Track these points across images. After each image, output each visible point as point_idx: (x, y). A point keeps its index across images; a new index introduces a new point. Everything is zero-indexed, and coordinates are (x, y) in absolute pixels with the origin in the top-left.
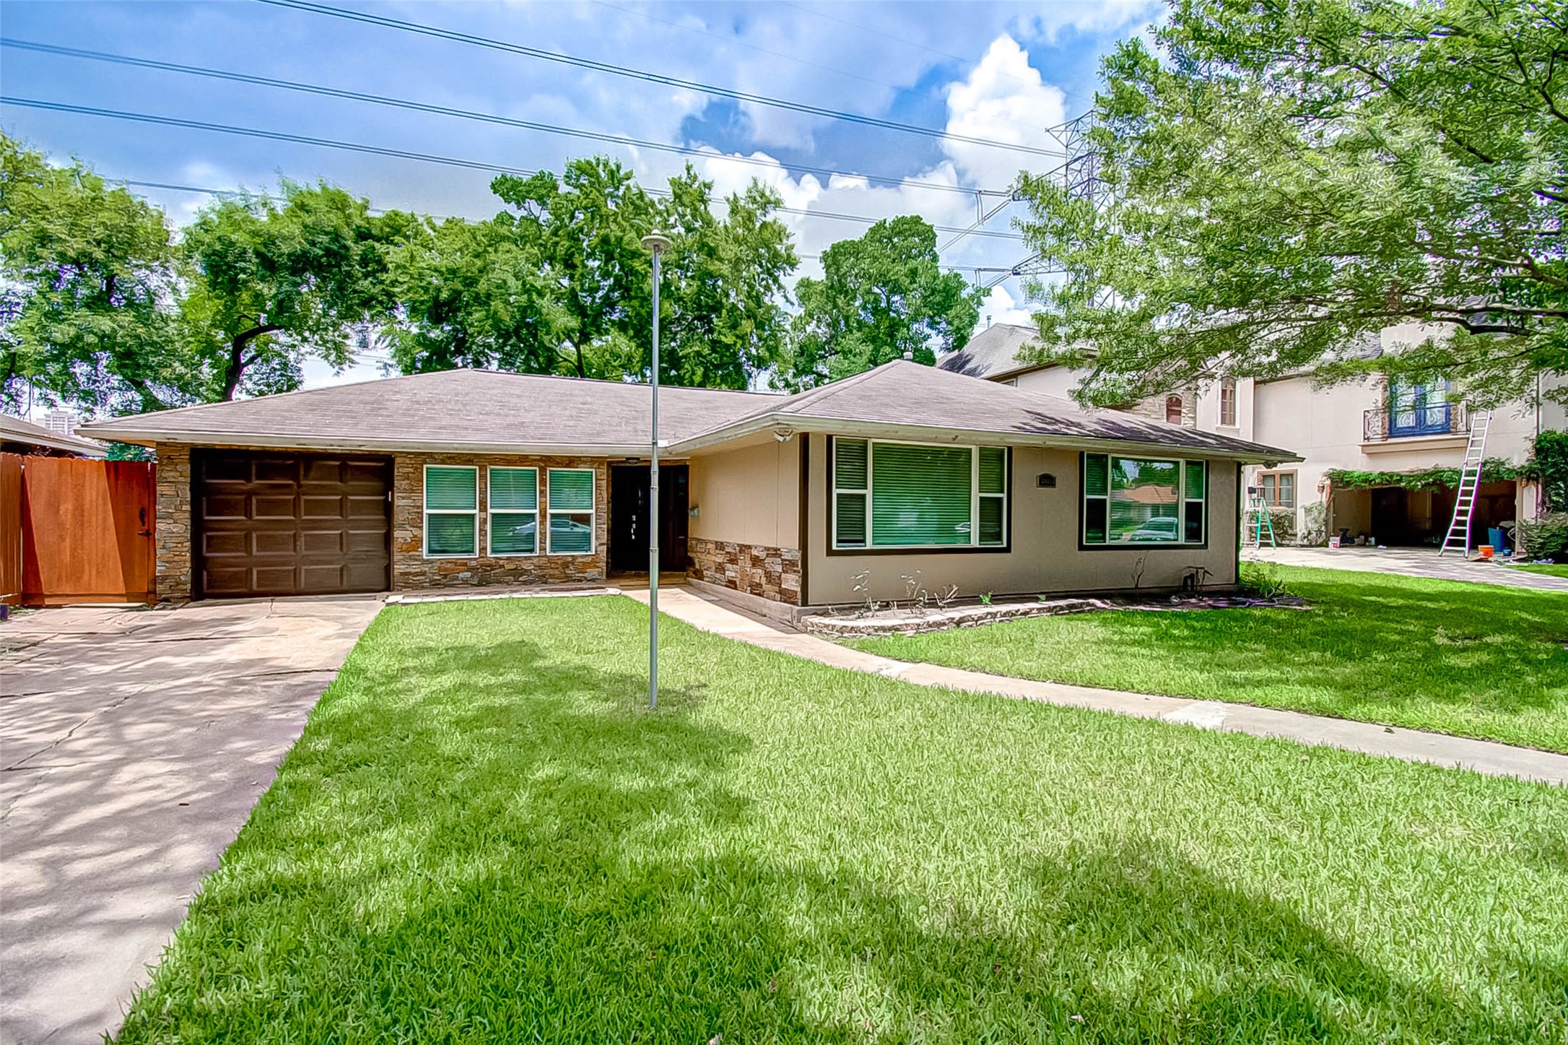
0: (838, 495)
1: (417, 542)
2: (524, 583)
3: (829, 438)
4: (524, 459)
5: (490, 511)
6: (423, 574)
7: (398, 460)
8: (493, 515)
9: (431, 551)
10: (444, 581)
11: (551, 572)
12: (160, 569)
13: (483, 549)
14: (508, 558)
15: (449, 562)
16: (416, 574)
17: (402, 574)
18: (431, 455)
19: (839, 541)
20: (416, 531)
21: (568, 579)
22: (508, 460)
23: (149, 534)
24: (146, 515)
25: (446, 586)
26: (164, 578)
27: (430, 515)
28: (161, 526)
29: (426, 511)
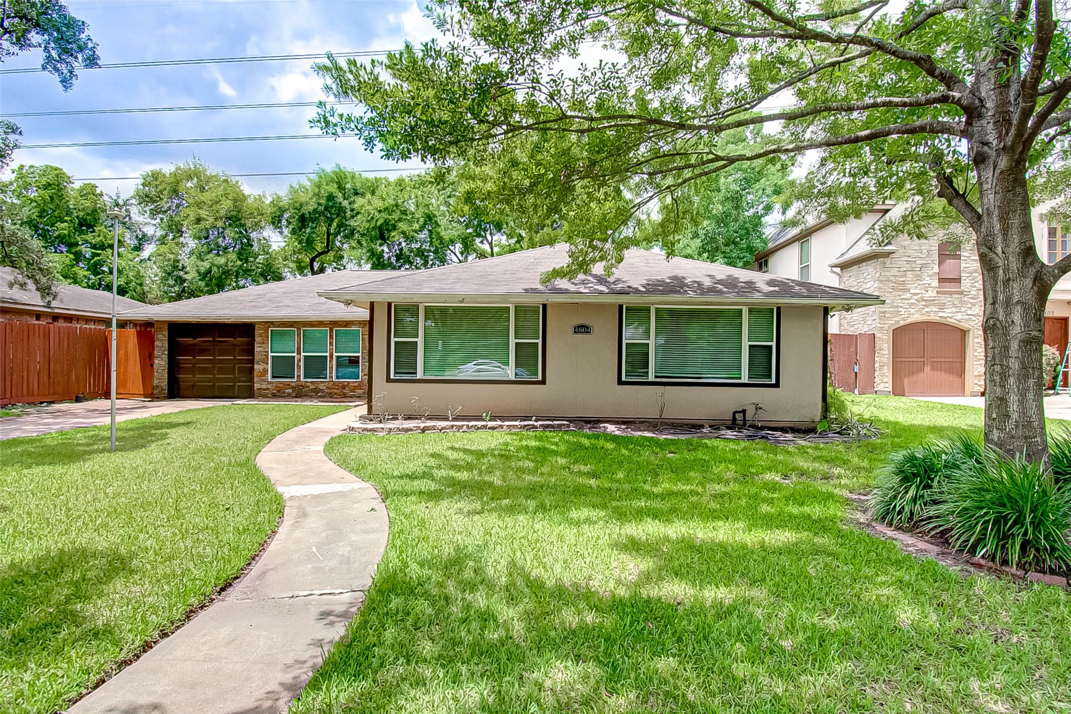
0: (396, 342)
1: (265, 371)
2: (320, 397)
3: (389, 304)
4: (321, 324)
5: (303, 354)
6: (268, 389)
7: (257, 326)
8: (305, 357)
9: (273, 377)
10: (277, 395)
11: (335, 391)
12: (156, 382)
13: (299, 376)
14: (312, 382)
15: (281, 383)
16: (265, 389)
17: (258, 389)
18: (272, 323)
19: (396, 373)
20: (265, 366)
21: (345, 396)
22: (312, 324)
23: (152, 365)
24: (151, 356)
25: (279, 397)
26: (157, 387)
27: (273, 357)
28: (156, 361)
29: (270, 354)
